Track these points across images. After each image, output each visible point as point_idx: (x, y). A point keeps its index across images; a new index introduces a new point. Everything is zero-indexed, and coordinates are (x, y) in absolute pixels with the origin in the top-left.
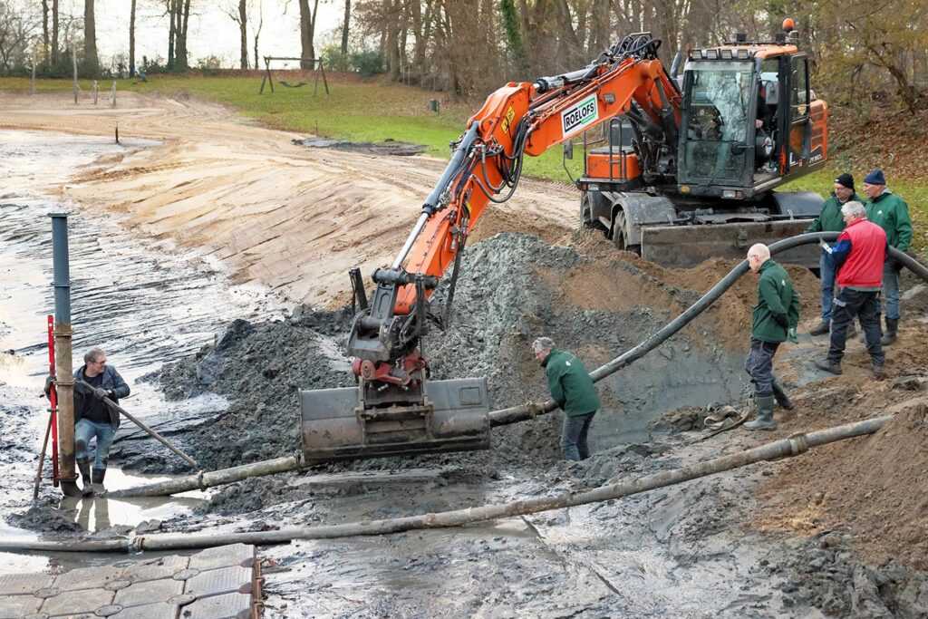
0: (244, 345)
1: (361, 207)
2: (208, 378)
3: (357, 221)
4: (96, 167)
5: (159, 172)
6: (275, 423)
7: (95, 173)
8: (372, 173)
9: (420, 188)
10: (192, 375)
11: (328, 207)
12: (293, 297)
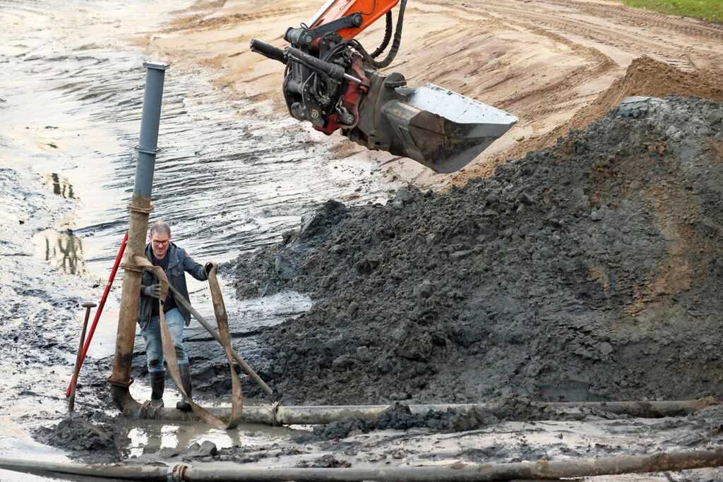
0: (334, 234)
1: (500, 64)
2: (288, 271)
3: (492, 82)
4: (192, 13)
5: (263, 20)
6: (373, 320)
7: (190, 20)
8: (521, 21)
9: (577, 40)
10: (271, 267)
11: (458, 64)
12: (403, 175)
